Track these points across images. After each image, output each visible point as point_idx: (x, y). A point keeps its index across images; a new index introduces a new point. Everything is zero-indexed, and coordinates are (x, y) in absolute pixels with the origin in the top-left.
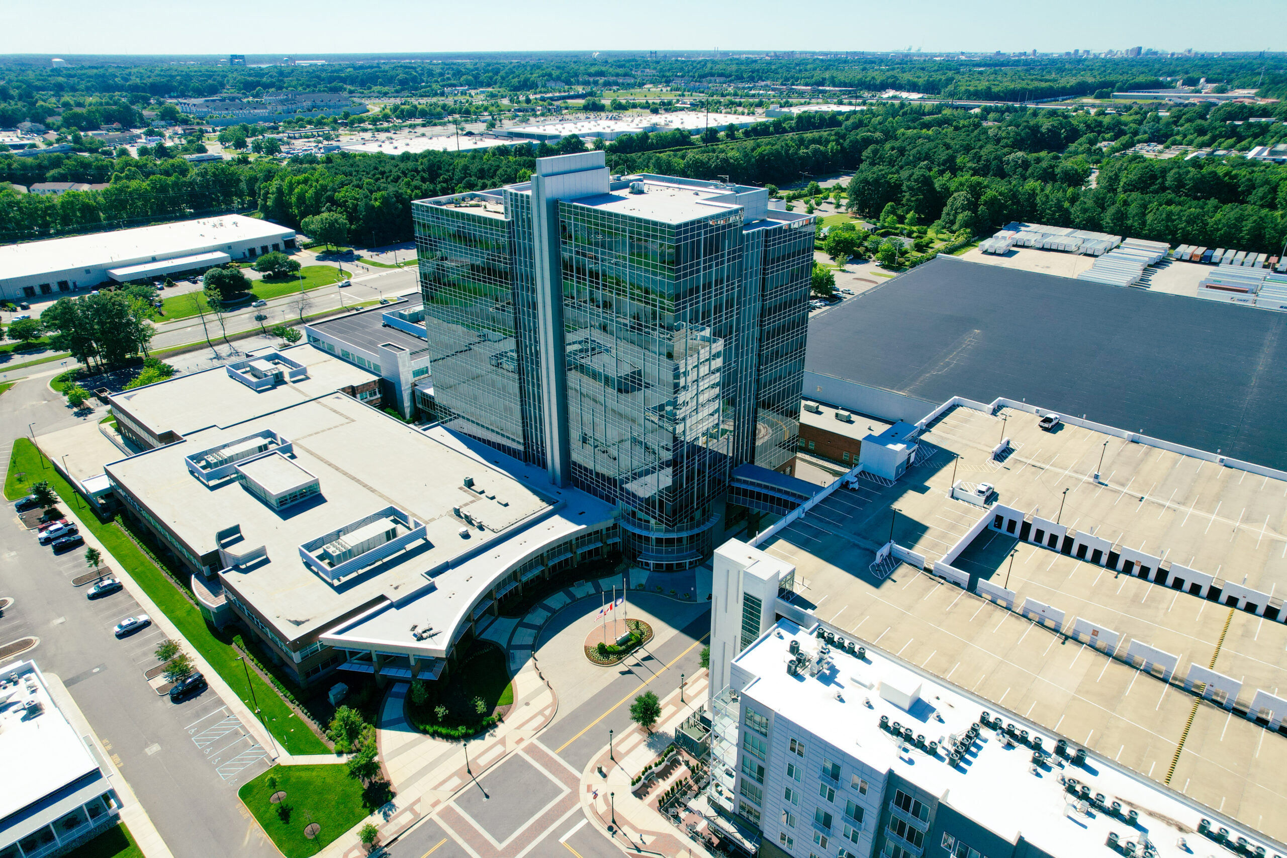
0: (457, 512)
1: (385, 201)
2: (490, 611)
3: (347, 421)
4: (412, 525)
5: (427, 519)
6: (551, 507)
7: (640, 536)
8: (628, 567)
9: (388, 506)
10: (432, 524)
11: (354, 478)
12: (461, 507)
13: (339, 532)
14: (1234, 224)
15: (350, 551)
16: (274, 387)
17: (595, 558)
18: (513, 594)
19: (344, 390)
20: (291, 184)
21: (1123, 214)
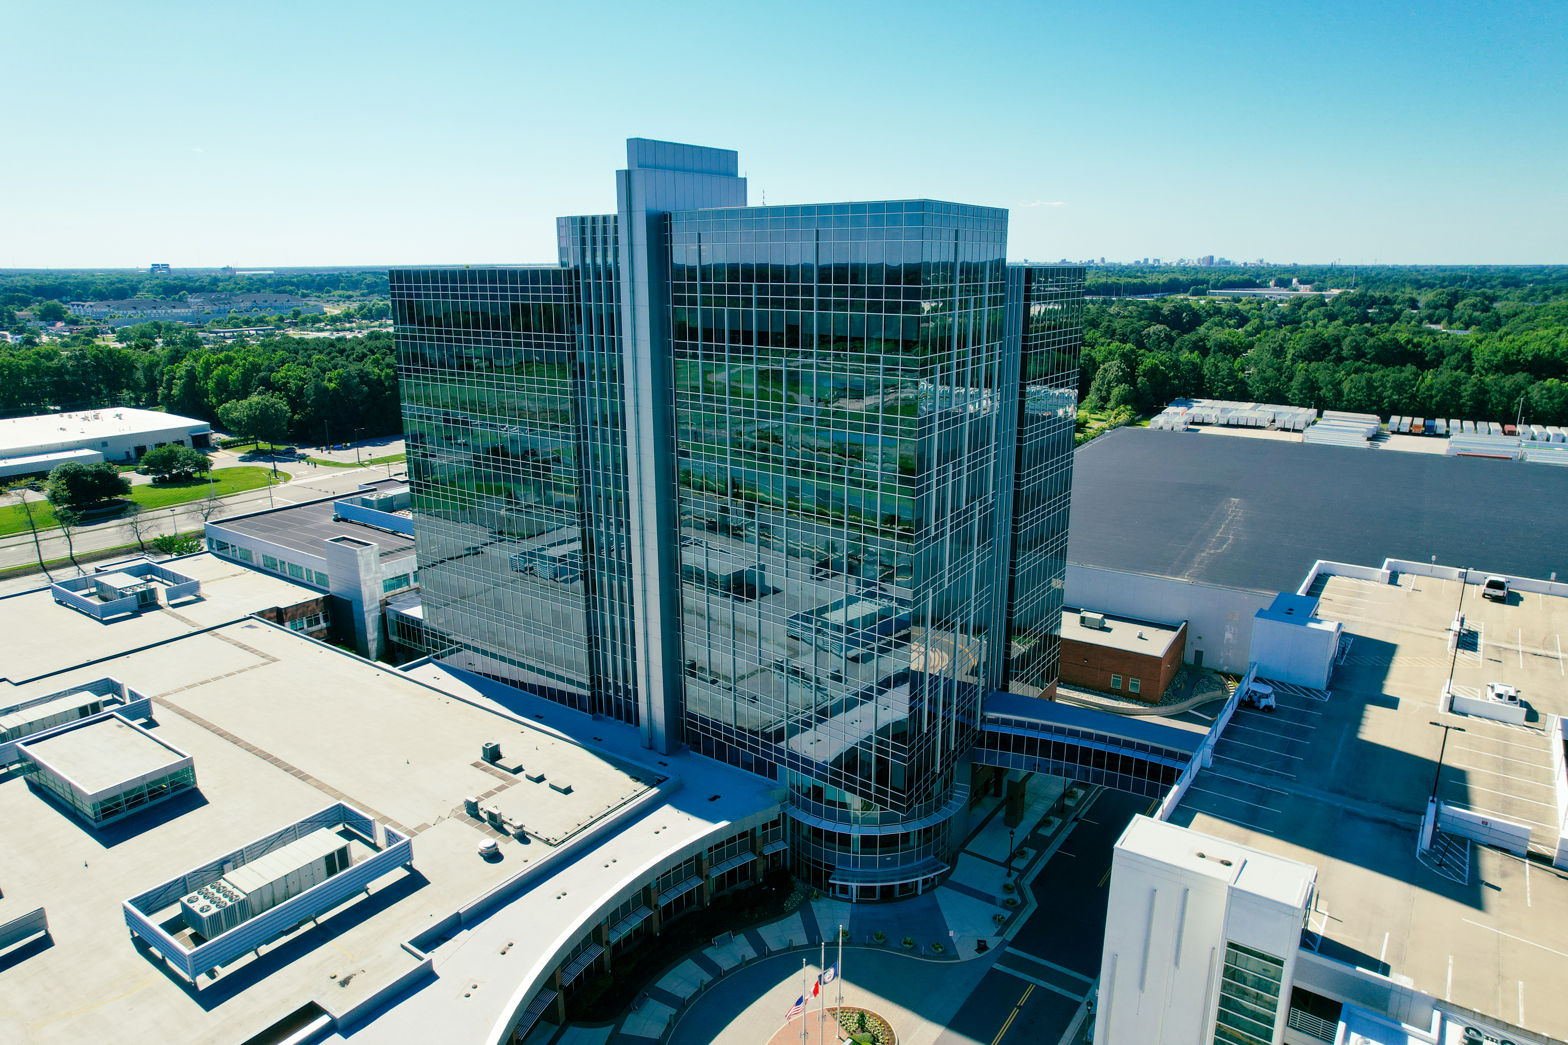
0: (473, 809)
1: (344, 382)
2: (550, 1015)
3: (265, 660)
4: (381, 840)
5: (411, 827)
6: (655, 791)
7: (831, 836)
8: (808, 898)
9: (329, 803)
10: (422, 835)
11: (267, 757)
12: (480, 799)
13: (224, 862)
14: (1451, 389)
15: (242, 903)
16: (136, 614)
17: (741, 885)
18: (594, 971)
19: (262, 614)
20: (207, 364)
21: (1313, 383)
